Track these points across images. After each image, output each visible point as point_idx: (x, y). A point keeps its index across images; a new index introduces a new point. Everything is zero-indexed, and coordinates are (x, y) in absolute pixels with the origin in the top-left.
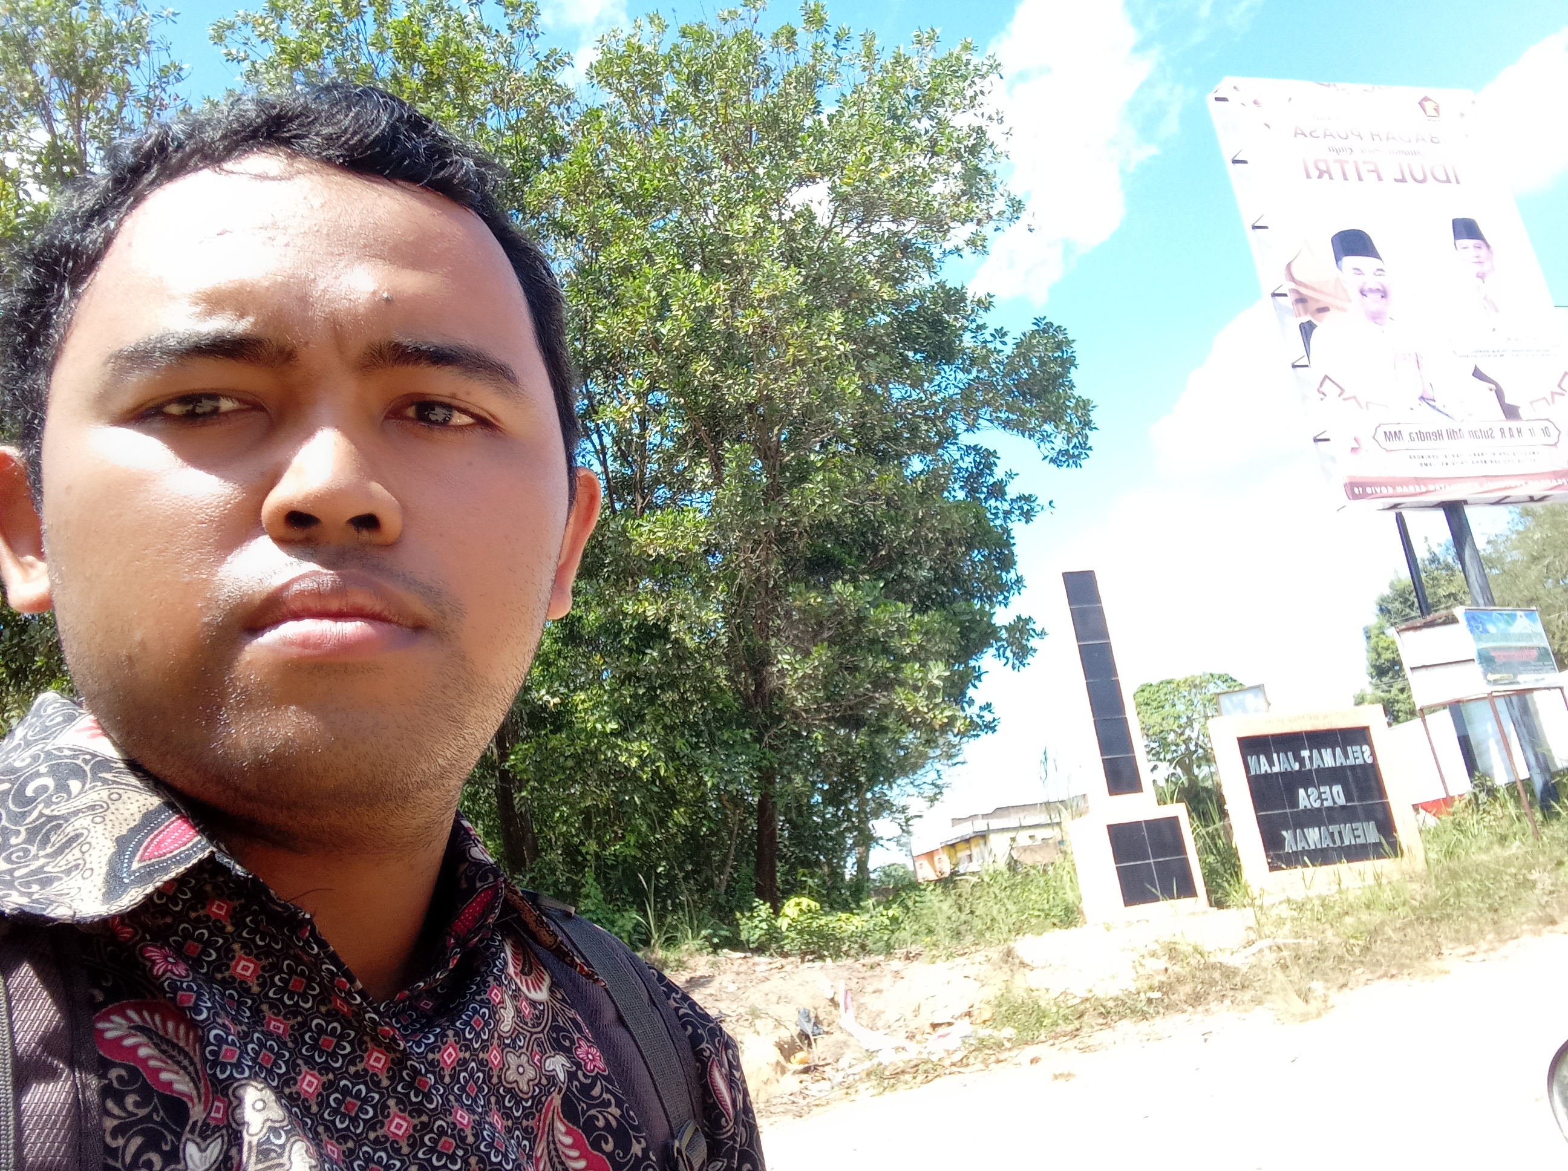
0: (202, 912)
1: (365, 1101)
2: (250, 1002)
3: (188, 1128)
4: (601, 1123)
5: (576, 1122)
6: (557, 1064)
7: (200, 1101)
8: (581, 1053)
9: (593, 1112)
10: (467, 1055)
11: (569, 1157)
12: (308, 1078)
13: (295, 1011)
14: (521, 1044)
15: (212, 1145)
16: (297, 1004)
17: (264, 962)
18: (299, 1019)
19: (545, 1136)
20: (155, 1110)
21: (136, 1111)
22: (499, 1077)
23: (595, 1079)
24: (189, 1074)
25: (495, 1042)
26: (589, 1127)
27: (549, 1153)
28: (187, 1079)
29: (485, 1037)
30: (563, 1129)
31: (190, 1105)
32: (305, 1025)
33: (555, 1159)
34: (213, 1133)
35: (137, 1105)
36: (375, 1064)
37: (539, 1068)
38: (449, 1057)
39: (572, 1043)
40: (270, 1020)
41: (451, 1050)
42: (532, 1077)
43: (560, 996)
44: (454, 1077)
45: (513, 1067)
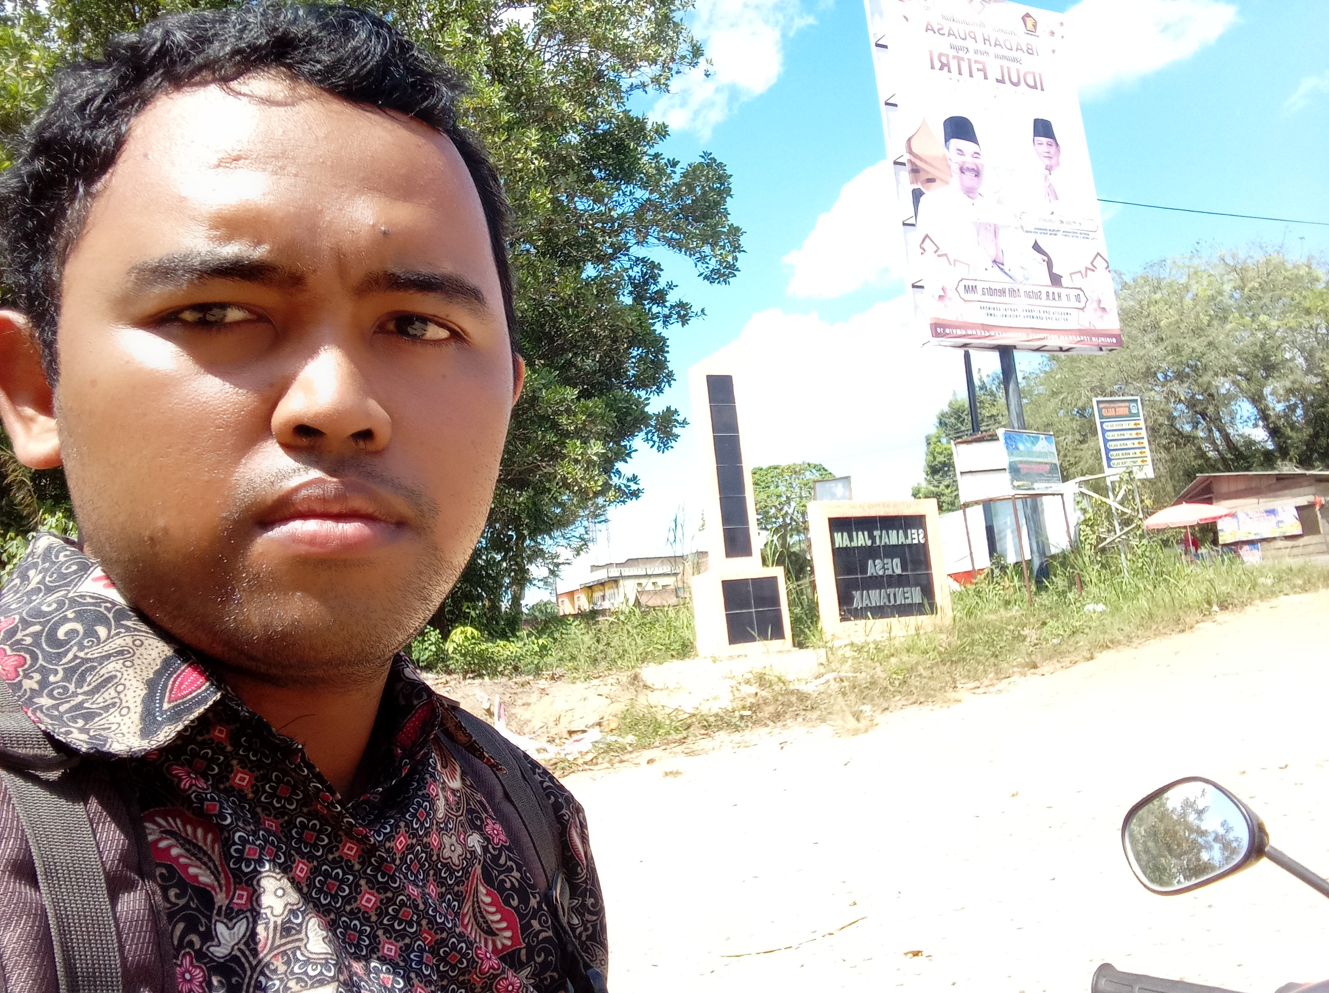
0: (207, 736)
1: (342, 882)
2: (247, 806)
3: (215, 912)
4: (508, 885)
5: (493, 886)
6: (475, 841)
7: (221, 890)
8: (488, 829)
9: (502, 877)
10: (414, 841)
11: (488, 912)
12: (301, 865)
13: (282, 812)
14: (451, 826)
15: (238, 925)
16: (283, 806)
17: (257, 774)
18: (286, 818)
19: (471, 898)
20: (191, 899)
21: (178, 901)
22: (438, 855)
23: (500, 850)
24: (209, 868)
25: (434, 827)
26: (501, 888)
27: (474, 910)
28: (208, 872)
29: (427, 825)
30: (484, 891)
31: (213, 893)
32: (291, 824)
33: (478, 914)
34: (237, 915)
35: (177, 896)
36: (349, 852)
37: (464, 845)
38: (400, 844)
39: (482, 822)
40: (265, 820)
41: (402, 838)
42: (461, 853)
43: (468, 783)
44: (403, 859)
45: (447, 846)
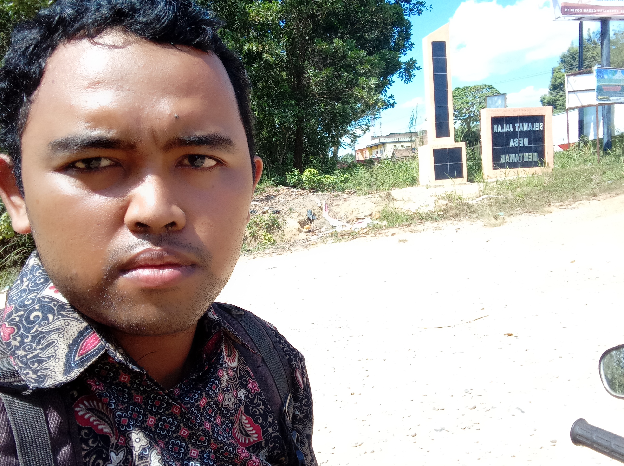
1: (172, 424)
2: (127, 390)
3: (110, 446)
4: (257, 413)
5: (249, 415)
6: (242, 393)
7: (114, 435)
8: (250, 385)
9: (255, 409)
10: (210, 400)
11: (247, 427)
12: (151, 419)
13: (145, 392)
14: (229, 389)
15: (120, 453)
16: (145, 389)
17: (131, 376)
18: (146, 394)
19: (238, 421)
20: (99, 442)
21: (93, 445)
22: (222, 405)
23: (255, 396)
24: (109, 424)
25: (221, 392)
26: (254, 416)
27: (239, 426)
28: (108, 427)
29: (217, 391)
30: (245, 418)
31: (110, 437)
32: (148, 397)
33: (241, 428)
34: (120, 448)
35: (93, 442)
36: (175, 411)
37: (236, 397)
38: (203, 403)
39: (247, 382)
40: (135, 396)
41: (204, 400)
42: (233, 401)
43: (242, 362)
44: (204, 409)
45: (227, 399)
